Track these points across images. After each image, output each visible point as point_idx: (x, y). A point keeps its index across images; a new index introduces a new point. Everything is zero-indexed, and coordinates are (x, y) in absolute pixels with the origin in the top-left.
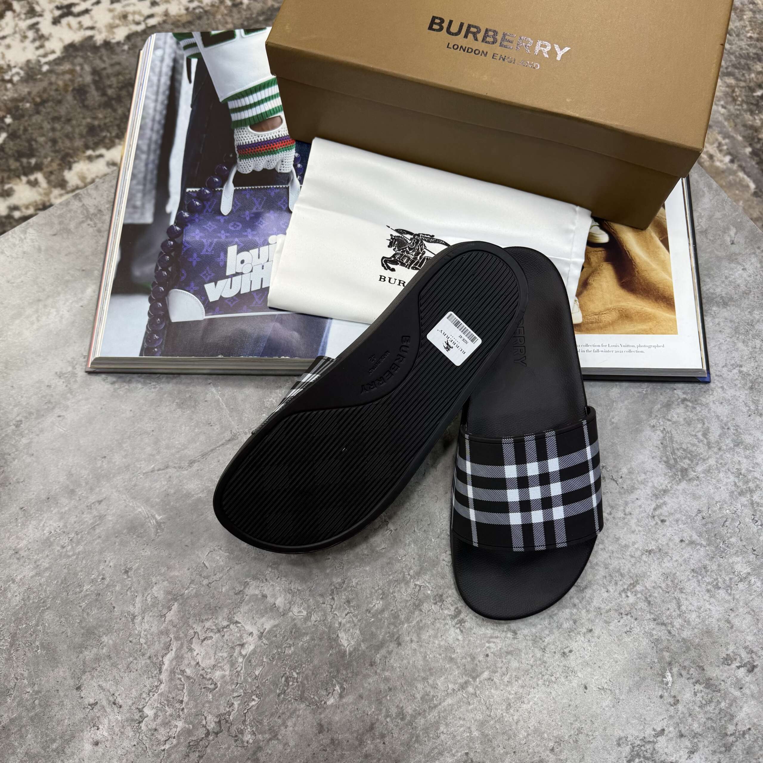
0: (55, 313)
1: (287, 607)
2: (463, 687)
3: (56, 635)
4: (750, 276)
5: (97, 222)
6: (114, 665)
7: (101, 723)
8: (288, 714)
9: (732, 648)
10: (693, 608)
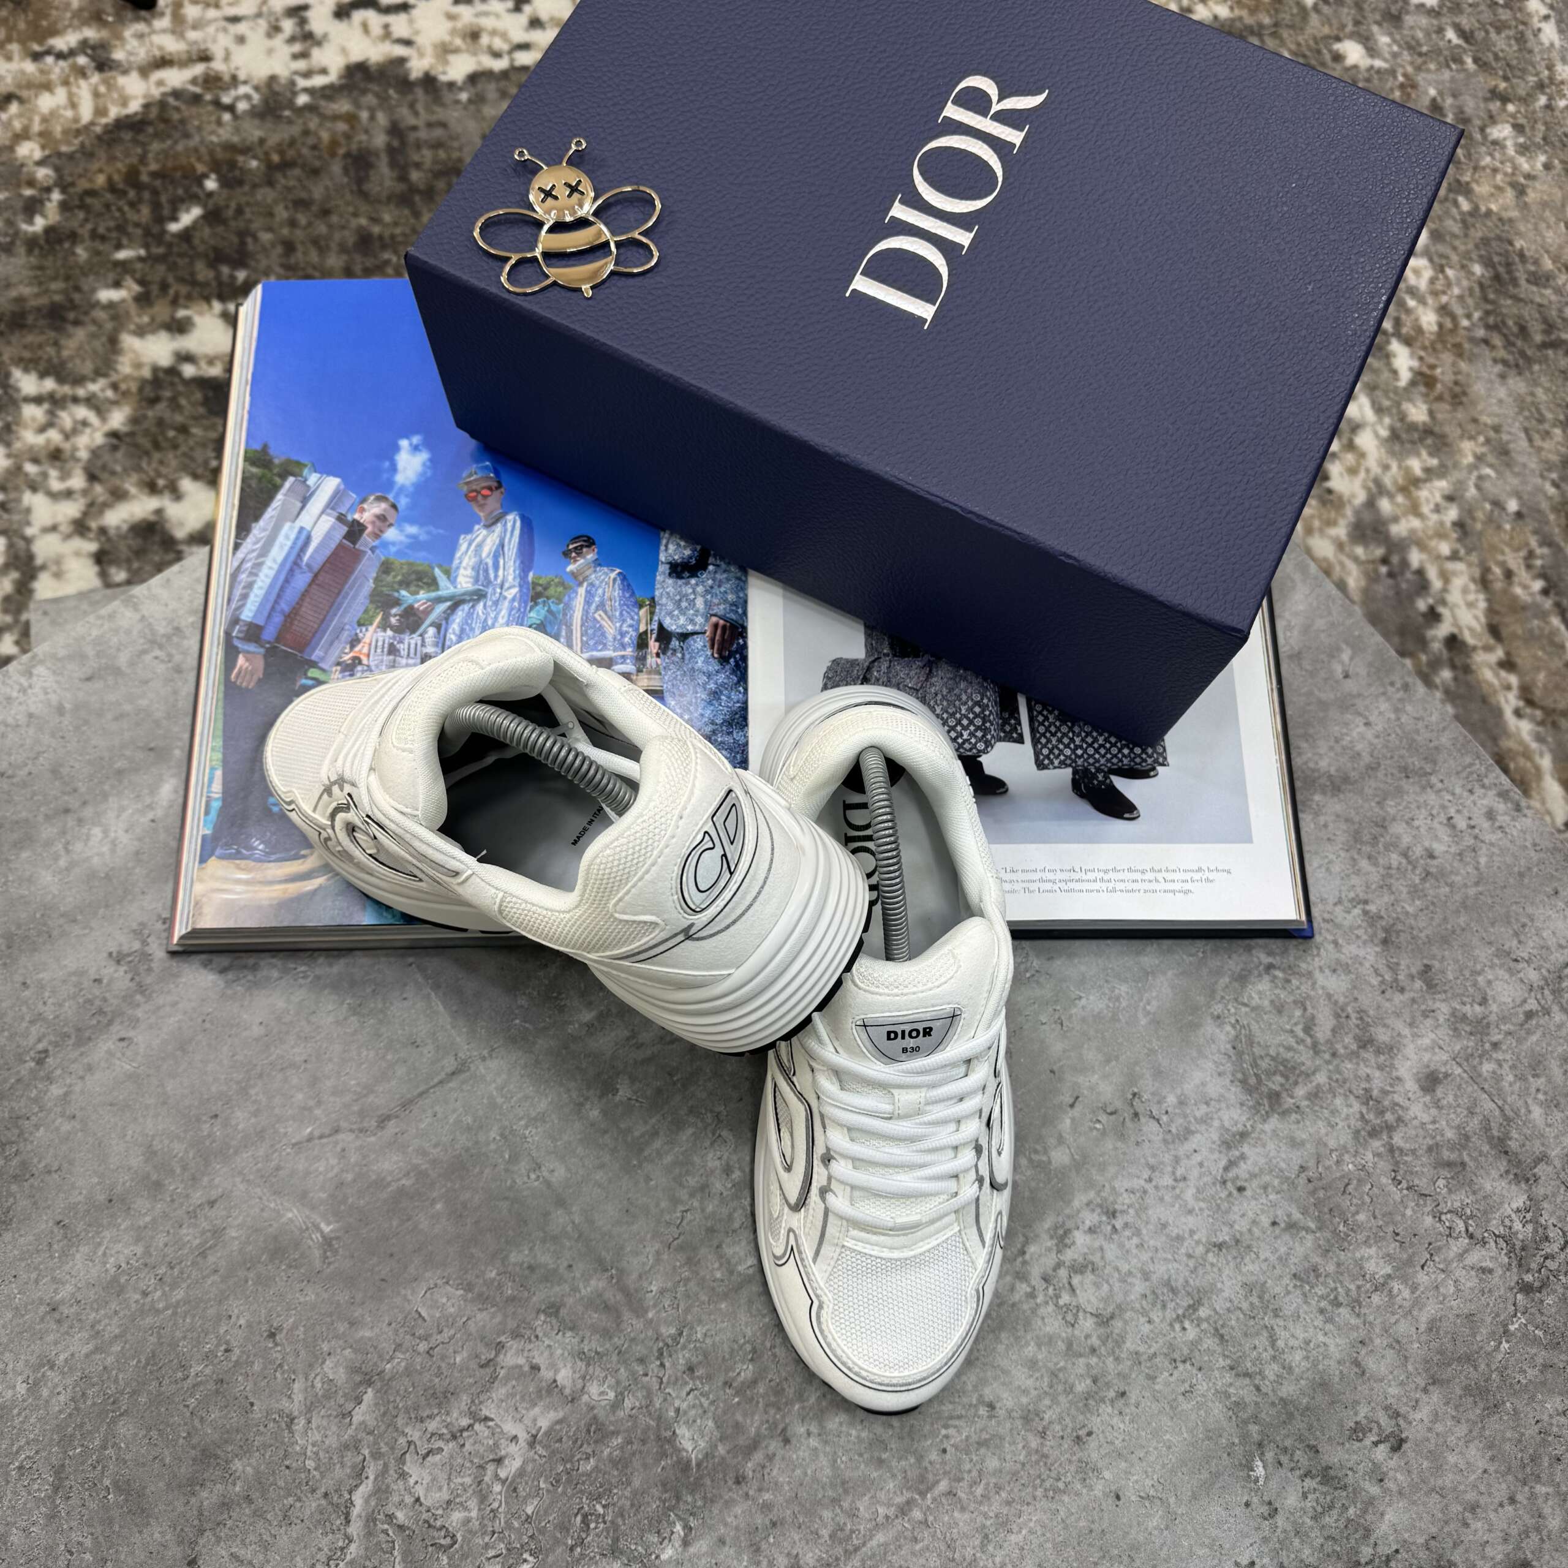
0: (100, 835)
1: (579, 1385)
2: (904, 1510)
3: (144, 1464)
4: (1377, 737)
5: (174, 652)
6: (259, 1514)
9: (1363, 1411)
10: (1296, 1343)
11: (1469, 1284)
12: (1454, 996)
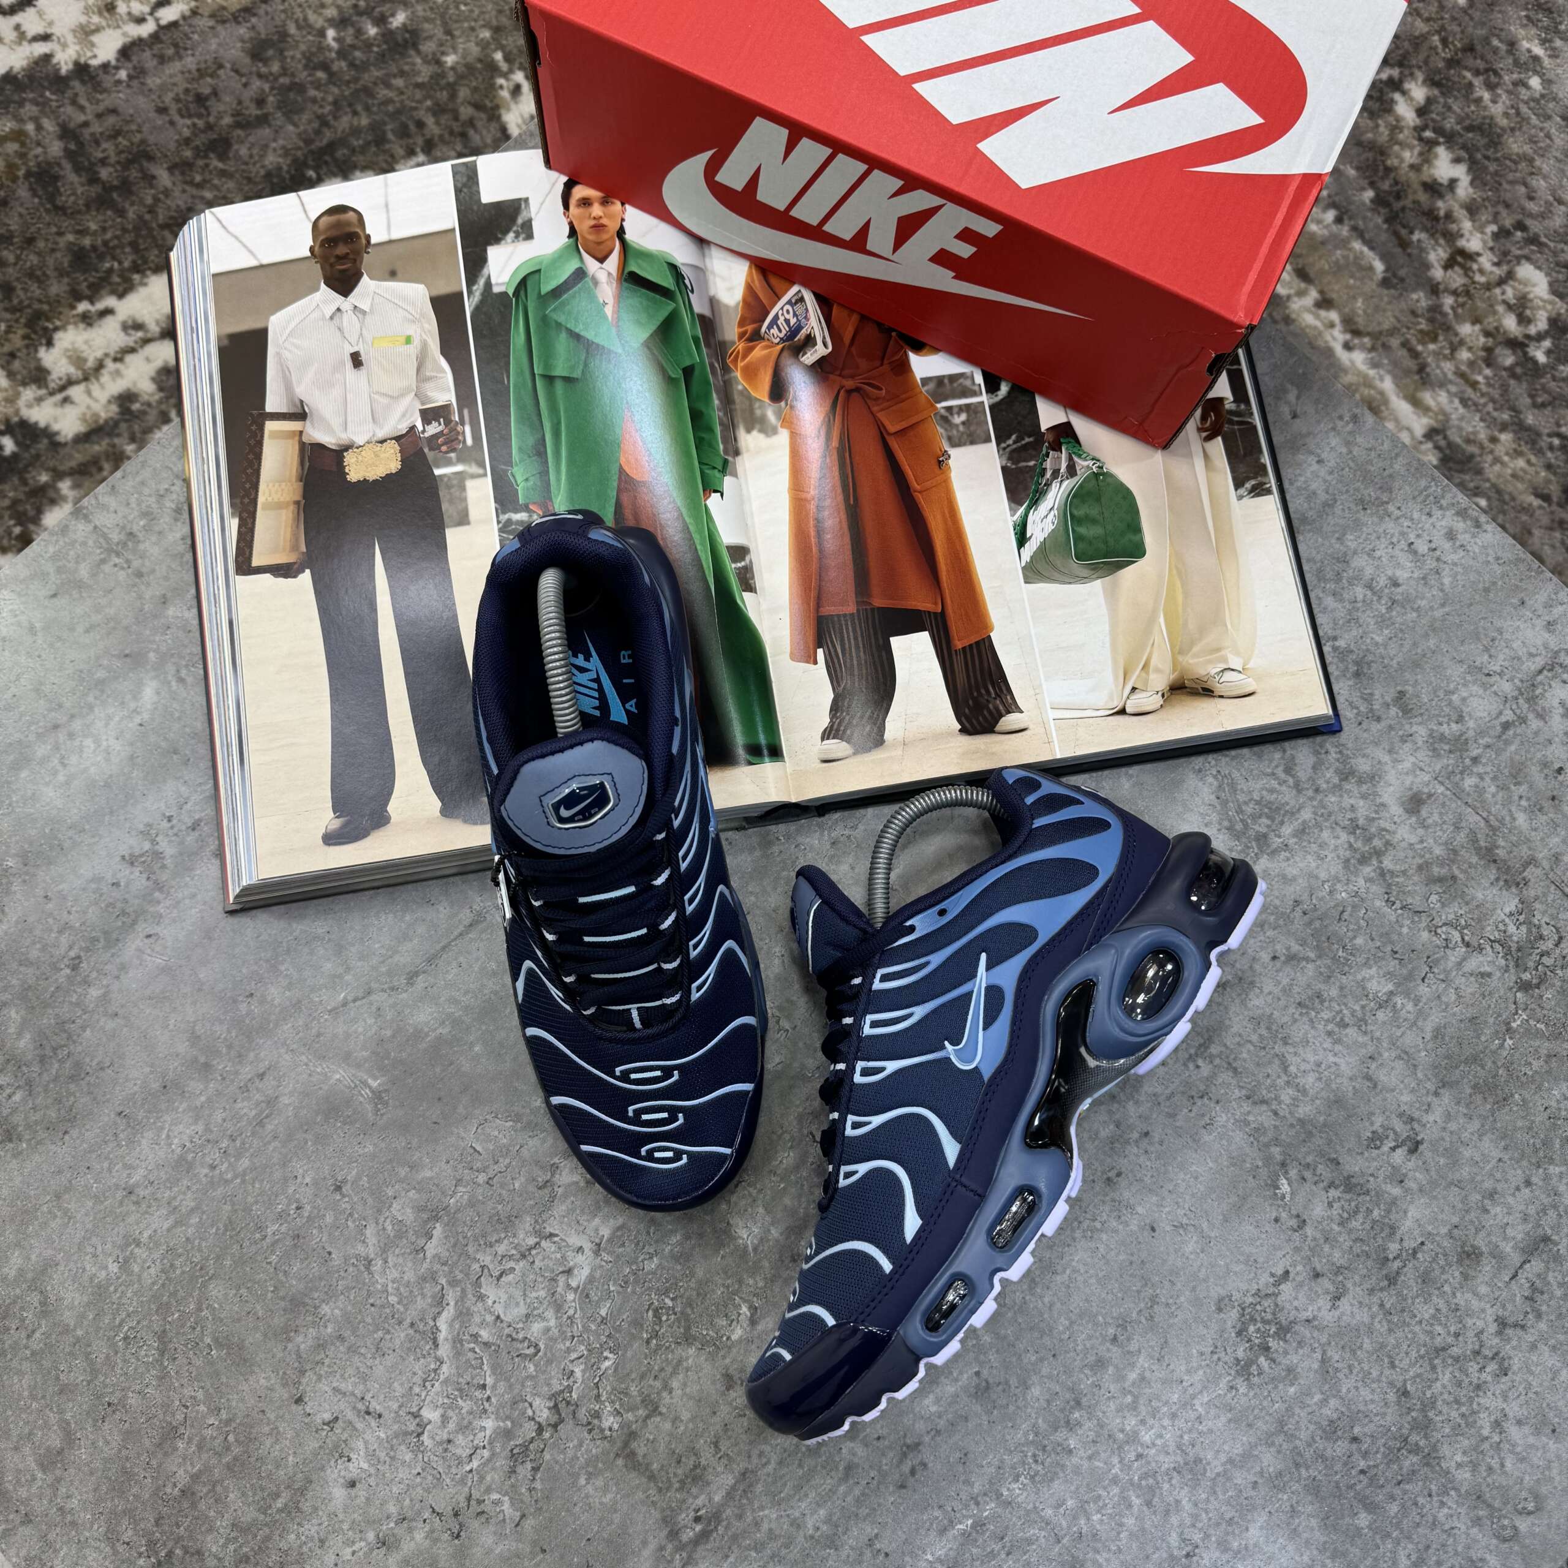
0: (92, 746)
3: (239, 1320)
4: (1331, 473)
5: (131, 557)
6: (352, 1350)
7: (352, 1449)
8: (669, 1369)
9: (1378, 1121)
10: (1308, 1067)
11: (1470, 990)
12: (1430, 719)
